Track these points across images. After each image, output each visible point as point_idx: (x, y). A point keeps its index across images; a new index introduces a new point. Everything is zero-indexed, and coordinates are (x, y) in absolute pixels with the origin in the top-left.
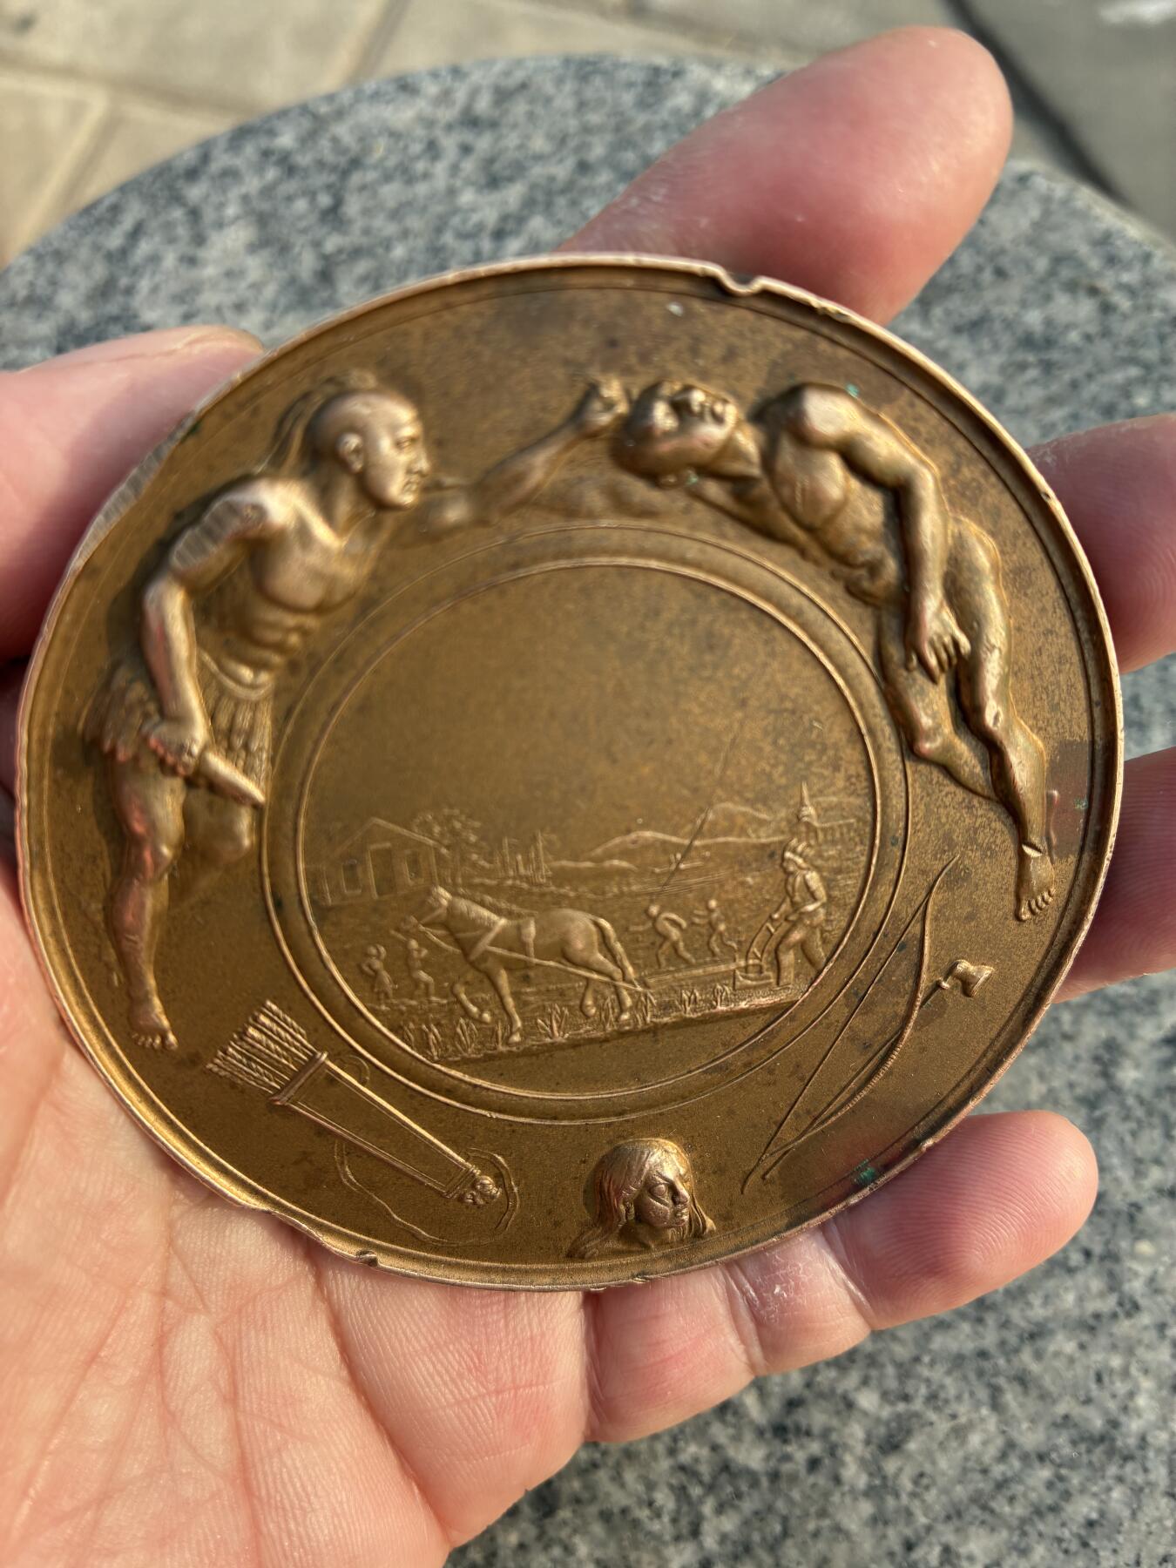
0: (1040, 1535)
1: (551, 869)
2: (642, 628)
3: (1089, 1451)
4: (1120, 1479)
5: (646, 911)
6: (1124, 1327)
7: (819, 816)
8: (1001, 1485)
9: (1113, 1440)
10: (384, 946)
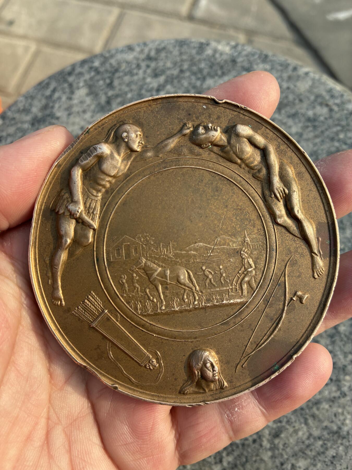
0: (319, 460)
1: (174, 253)
2: (198, 184)
3: (333, 436)
4: (342, 444)
5: (202, 268)
6: (342, 401)
7: (250, 241)
8: (308, 446)
9: (339, 433)
10: (126, 275)
